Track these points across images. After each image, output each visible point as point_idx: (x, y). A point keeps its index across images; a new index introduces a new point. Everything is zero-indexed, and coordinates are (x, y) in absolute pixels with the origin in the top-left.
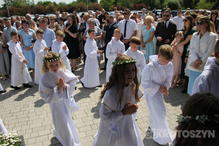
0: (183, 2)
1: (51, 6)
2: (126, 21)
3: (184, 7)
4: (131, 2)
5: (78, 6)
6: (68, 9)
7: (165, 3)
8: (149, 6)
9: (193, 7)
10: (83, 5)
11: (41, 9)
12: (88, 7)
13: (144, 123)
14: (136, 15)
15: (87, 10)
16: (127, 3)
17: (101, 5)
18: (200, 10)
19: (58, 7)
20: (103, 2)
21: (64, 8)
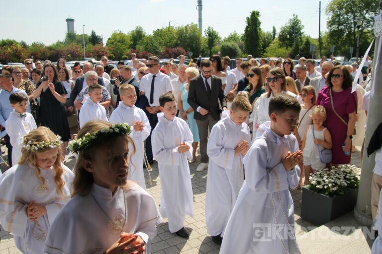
0: (244, 46)
1: (17, 48)
2: (154, 77)
3: (246, 53)
4: (160, 44)
5: (66, 49)
6: (48, 54)
7: (216, 47)
8: (190, 51)
9: (261, 54)
12: (86, 53)
13: (193, 249)
14: (169, 66)
15: (84, 57)
16: (153, 46)
17: (110, 50)
18: (271, 59)
19: (29, 51)
20: (112, 43)
21: (41, 52)
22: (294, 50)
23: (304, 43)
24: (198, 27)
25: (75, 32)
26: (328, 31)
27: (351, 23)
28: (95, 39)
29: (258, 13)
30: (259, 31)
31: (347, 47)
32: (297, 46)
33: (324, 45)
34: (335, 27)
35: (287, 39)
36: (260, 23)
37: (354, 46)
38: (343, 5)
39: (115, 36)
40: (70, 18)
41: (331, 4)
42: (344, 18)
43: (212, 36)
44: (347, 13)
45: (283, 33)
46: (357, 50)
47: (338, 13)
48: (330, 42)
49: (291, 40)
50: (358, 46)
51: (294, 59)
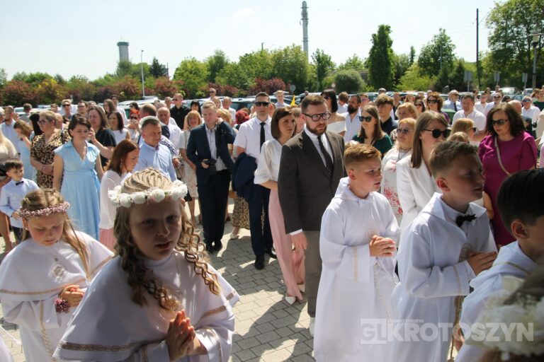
0: (369, 75)
1: (50, 84)
2: (263, 124)
3: (372, 85)
4: (249, 74)
5: (118, 85)
6: (93, 92)
7: (329, 77)
8: (292, 84)
9: (393, 86)
10: (132, 83)
11: (22, 92)
12: (145, 89)
15: (142, 95)
16: (239, 77)
17: (178, 84)
18: (409, 93)
19: (66, 88)
20: (182, 75)
21: (83, 90)
22: (440, 80)
23: (455, 69)
24: (302, 50)
25: (130, 61)
26: (490, 51)
27: (523, 39)
28: (157, 70)
29: (388, 28)
30: (389, 53)
31: (518, 73)
32: (445, 74)
33: (485, 71)
34: (499, 46)
35: (430, 64)
36: (391, 43)
37: (529, 71)
38: (511, 13)
39: (184, 64)
40: (122, 41)
41: (494, 13)
42: (512, 31)
43: (323, 63)
44: (517, 25)
45: (425, 55)
46: (534, 78)
47: (505, 24)
48: (493, 67)
49: (436, 66)
50: (534, 71)
51: (442, 93)
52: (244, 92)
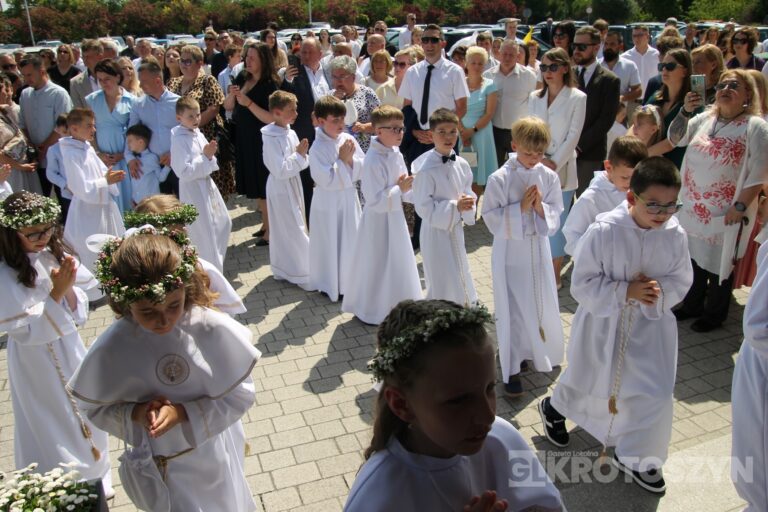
1: (182, 4)
5: (274, 5)
6: (240, 16)
8: (527, 6)
9: (682, 13)
11: (145, 15)
12: (313, 11)
15: (308, 21)
17: (359, 4)
18: (708, 24)
19: (204, 10)
21: (226, 12)
52: (454, 18)
